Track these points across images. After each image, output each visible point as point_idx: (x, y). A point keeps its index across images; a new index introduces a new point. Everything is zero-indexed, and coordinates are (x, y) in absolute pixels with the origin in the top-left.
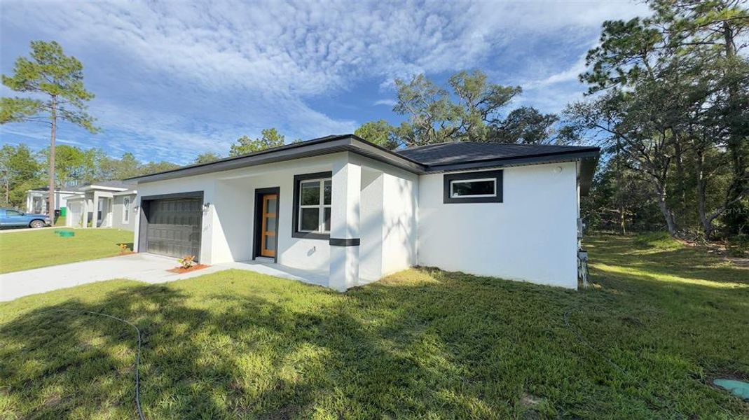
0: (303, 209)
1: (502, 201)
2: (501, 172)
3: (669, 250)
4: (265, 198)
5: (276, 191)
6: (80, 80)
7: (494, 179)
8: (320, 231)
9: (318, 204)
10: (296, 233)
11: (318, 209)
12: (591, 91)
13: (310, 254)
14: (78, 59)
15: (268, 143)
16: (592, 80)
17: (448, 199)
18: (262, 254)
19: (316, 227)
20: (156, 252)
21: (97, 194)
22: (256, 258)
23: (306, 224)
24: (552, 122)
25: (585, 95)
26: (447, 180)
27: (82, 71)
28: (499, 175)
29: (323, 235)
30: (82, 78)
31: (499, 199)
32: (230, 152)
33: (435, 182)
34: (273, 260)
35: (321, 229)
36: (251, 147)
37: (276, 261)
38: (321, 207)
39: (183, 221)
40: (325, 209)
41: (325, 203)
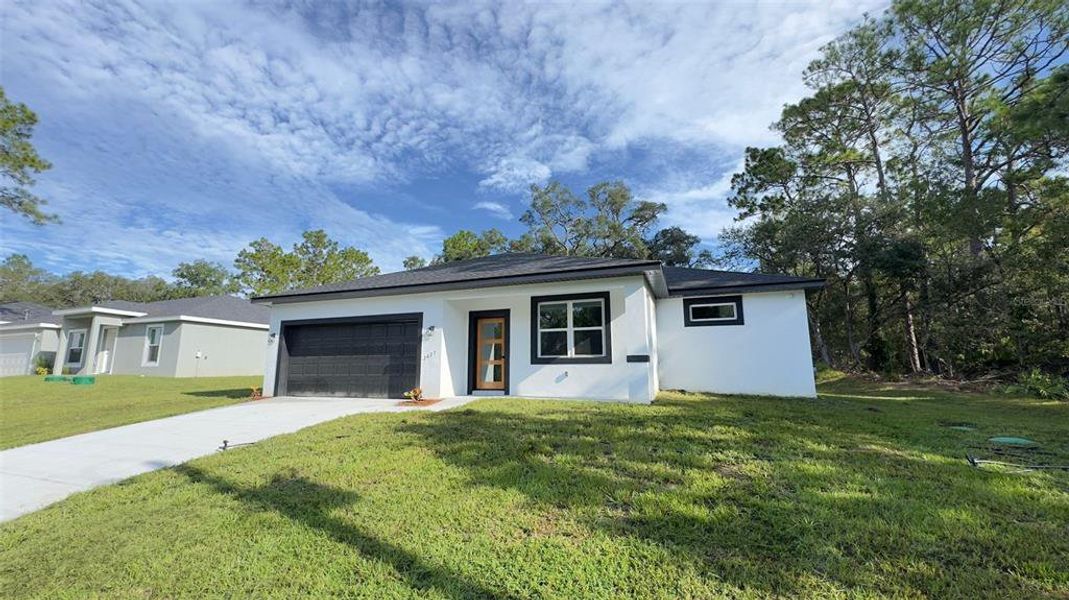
0: (543, 333)
1: (743, 324)
2: (740, 297)
4: (482, 323)
5: (505, 314)
6: (25, 140)
7: (734, 304)
8: (569, 356)
9: (566, 326)
10: (535, 360)
11: (566, 332)
12: (742, 216)
13: (558, 380)
14: (30, 108)
15: (311, 250)
16: (741, 205)
17: (688, 324)
18: (478, 387)
19: (564, 351)
20: (309, 393)
21: (98, 321)
22: (474, 392)
23: (548, 350)
25: (735, 220)
26: (687, 303)
27: (34, 127)
28: (739, 300)
29: (574, 359)
30: (28, 137)
31: (740, 321)
32: (237, 261)
33: (676, 305)
34: (503, 392)
35: (571, 353)
36: (274, 255)
37: (507, 393)
38: (570, 330)
39: (368, 351)
40: (575, 332)
41: (575, 326)
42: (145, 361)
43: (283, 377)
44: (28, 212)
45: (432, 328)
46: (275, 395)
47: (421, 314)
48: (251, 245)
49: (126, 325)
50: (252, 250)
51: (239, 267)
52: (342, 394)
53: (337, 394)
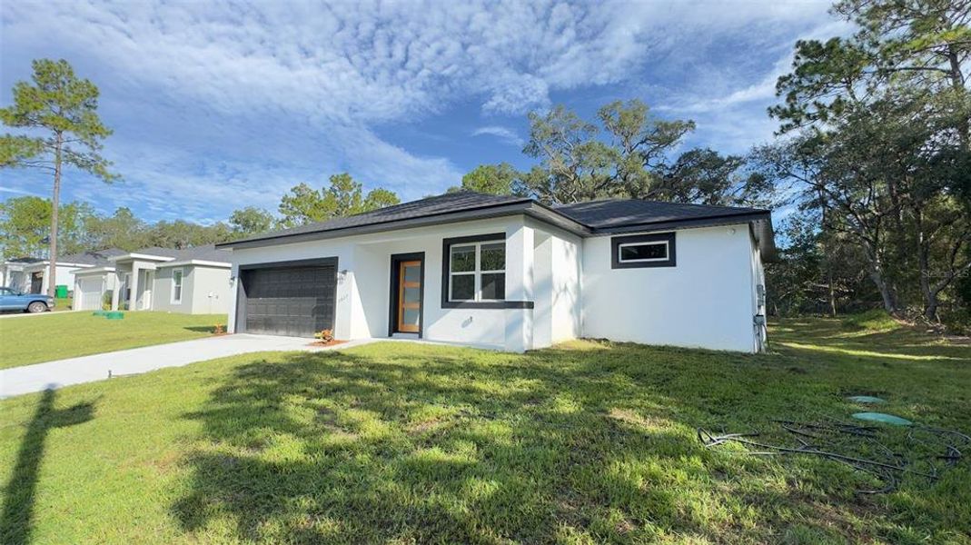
0: (454, 276)
1: (674, 265)
2: (674, 234)
3: (882, 331)
4: (403, 266)
5: (420, 257)
6: (92, 111)
7: (667, 242)
8: (476, 300)
9: (474, 270)
10: (446, 304)
11: (474, 276)
12: (784, 129)
13: (465, 325)
14: (93, 83)
15: (339, 194)
16: (784, 114)
17: (616, 264)
18: (400, 330)
19: (472, 295)
20: (260, 331)
21: (137, 265)
22: (394, 334)
23: (457, 294)
24: (736, 166)
25: (777, 134)
26: (615, 243)
27: (97, 99)
28: (672, 237)
29: (483, 303)
30: (95, 108)
31: (672, 263)
32: (281, 206)
33: (602, 245)
34: (417, 335)
35: (478, 297)
36: (312, 199)
37: (421, 337)
38: (478, 273)
39: (302, 293)
40: (483, 275)
41: (482, 269)
42: (173, 300)
43: (242, 317)
44: (100, 174)
45: (345, 272)
46: (236, 332)
47: (337, 258)
48: (292, 190)
49: (159, 268)
50: (293, 196)
51: (283, 212)
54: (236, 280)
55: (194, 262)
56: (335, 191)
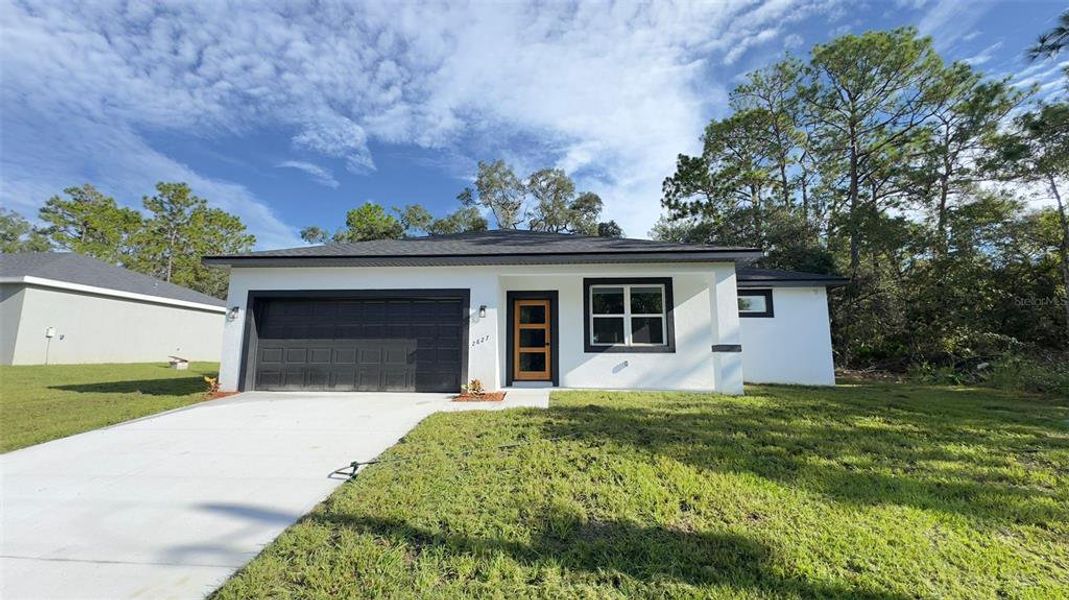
0: (595, 319)
1: (773, 317)
2: (771, 291)
4: (517, 305)
5: (551, 295)
7: (763, 297)
8: (626, 344)
9: (623, 312)
10: (588, 349)
11: (622, 319)
15: (167, 207)
18: (516, 377)
19: (621, 339)
23: (603, 336)
28: (768, 295)
29: (633, 348)
31: (771, 314)
32: (43, 210)
34: (551, 383)
35: (628, 340)
36: (104, 208)
37: (556, 384)
38: (627, 317)
40: (633, 319)
41: (632, 312)
45: (480, 309)
46: (241, 388)
47: (469, 291)
52: (346, 387)
53: (337, 387)
54: (241, 314)
55: (28, 279)
56: (162, 203)
